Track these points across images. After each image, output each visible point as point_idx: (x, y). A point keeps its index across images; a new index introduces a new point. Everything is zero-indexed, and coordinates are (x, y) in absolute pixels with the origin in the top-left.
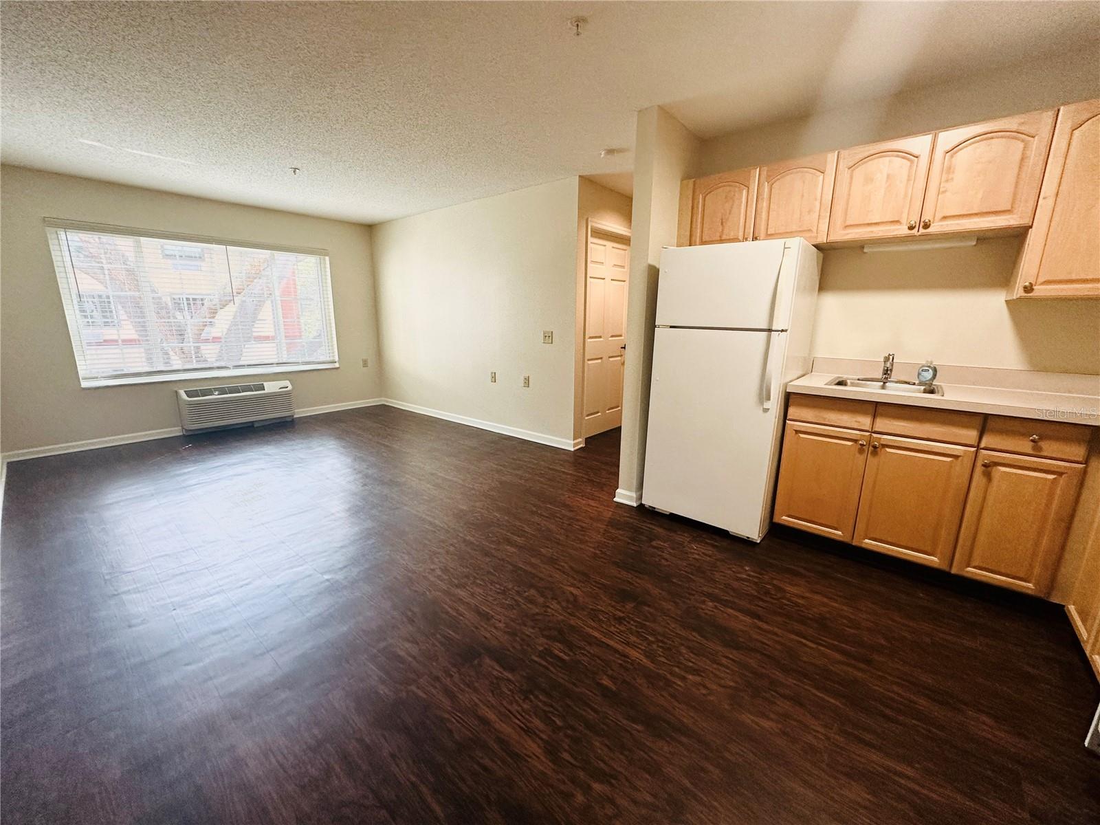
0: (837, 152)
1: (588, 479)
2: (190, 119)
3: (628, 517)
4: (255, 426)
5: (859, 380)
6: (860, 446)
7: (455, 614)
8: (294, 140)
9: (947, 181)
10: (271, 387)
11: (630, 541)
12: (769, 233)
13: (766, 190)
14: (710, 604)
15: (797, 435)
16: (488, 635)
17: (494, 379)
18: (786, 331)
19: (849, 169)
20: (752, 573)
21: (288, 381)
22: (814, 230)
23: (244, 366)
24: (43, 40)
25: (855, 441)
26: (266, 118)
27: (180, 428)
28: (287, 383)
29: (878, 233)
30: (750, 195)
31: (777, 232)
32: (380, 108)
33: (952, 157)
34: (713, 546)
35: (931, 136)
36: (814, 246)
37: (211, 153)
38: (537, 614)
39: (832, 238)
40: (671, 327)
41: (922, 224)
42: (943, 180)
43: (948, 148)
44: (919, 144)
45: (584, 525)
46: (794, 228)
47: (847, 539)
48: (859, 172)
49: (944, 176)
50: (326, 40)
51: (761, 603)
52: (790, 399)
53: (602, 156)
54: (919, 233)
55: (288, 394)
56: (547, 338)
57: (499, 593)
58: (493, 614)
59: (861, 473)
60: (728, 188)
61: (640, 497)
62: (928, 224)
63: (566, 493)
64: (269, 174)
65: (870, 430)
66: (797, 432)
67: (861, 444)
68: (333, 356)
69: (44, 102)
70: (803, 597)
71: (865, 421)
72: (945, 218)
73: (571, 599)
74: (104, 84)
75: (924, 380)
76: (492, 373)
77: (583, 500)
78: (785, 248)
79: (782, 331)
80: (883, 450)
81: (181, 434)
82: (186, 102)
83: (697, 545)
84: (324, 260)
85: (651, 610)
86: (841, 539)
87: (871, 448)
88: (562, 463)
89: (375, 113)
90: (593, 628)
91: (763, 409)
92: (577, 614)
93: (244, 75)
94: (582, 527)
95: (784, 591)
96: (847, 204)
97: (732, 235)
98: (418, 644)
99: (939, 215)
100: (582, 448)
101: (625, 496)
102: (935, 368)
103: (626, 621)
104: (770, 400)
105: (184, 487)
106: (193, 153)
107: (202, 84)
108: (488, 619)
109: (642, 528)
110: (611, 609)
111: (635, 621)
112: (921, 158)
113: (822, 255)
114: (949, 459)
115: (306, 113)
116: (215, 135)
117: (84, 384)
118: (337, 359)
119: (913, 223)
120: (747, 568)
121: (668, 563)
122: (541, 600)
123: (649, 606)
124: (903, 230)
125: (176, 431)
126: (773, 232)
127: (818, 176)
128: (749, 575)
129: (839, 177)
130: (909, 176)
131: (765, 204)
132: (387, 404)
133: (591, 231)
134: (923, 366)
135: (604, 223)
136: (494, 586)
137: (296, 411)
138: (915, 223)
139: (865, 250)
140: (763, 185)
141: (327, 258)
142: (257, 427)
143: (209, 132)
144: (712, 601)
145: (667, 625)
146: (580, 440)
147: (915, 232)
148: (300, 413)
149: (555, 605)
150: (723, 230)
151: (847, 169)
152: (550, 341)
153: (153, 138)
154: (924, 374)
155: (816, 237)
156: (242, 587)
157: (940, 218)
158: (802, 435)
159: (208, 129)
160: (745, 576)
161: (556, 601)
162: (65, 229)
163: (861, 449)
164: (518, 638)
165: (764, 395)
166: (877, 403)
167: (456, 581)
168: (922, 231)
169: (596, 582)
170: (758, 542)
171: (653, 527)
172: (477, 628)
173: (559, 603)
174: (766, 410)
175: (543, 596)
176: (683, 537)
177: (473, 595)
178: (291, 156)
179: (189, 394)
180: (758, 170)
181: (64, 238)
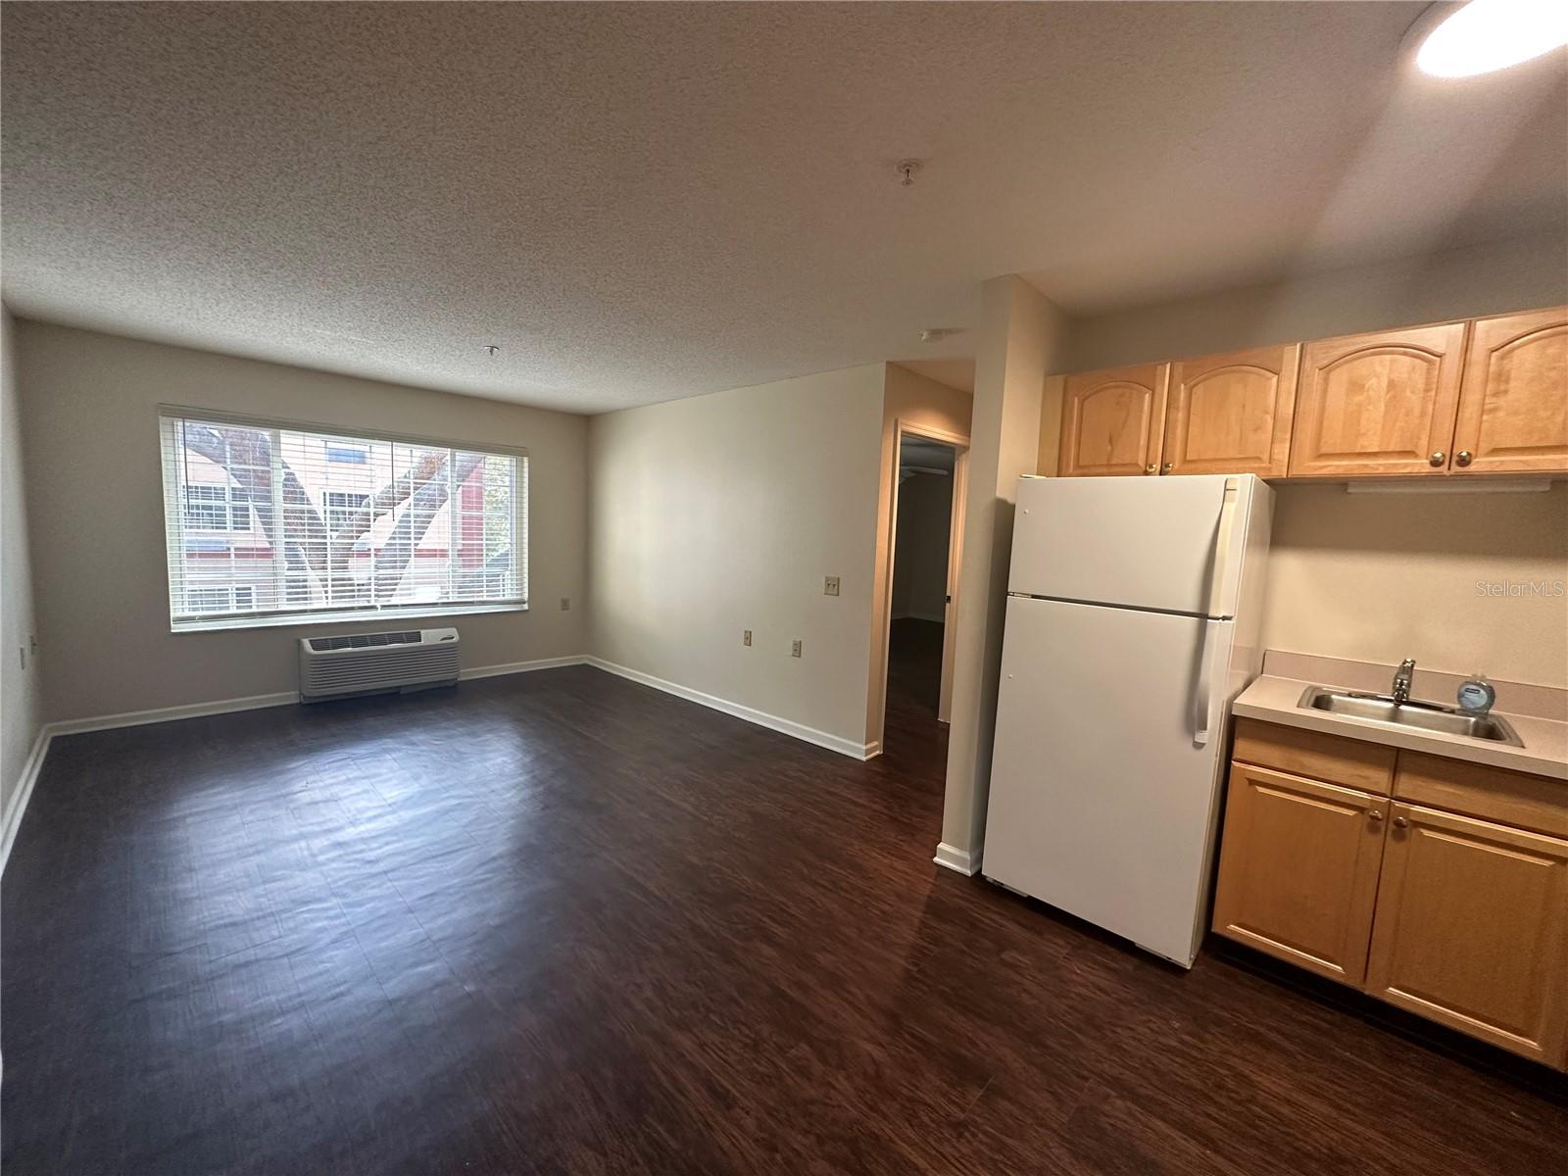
0: (1298, 345)
1: (891, 817)
2: (357, 286)
3: (960, 897)
4: (402, 693)
5: (1350, 695)
6: (1369, 820)
7: (671, 1089)
8: (494, 313)
9: (1496, 394)
10: (430, 637)
11: (965, 948)
12: (1188, 458)
13: (1182, 395)
14: (1119, 1102)
15: (1252, 787)
16: (726, 1145)
17: (748, 639)
18: (1229, 618)
19: (1320, 369)
20: (1187, 1038)
21: (454, 629)
22: (1266, 457)
23: (397, 606)
24: (170, 192)
25: (1361, 810)
26: (457, 286)
27: (298, 692)
28: (453, 631)
29: (1377, 469)
30: (1156, 400)
31: (1202, 458)
32: (613, 274)
33: (1502, 358)
34: (1108, 968)
35: (1461, 326)
36: (1264, 480)
37: (382, 327)
38: (812, 1102)
39: (1295, 472)
40: (1034, 597)
41: (1455, 459)
42: (1488, 392)
43: (1494, 344)
44: (1441, 336)
45: (886, 908)
46: (1231, 453)
47: (1354, 982)
48: (1340, 378)
49: (1491, 387)
50: (546, 191)
51: (1212, 1110)
52: (1236, 726)
53: (924, 338)
54: (1452, 472)
55: (452, 647)
56: (831, 586)
57: (746, 1045)
58: (737, 1095)
59: (1375, 867)
60: (1120, 391)
61: (979, 859)
62: (1467, 459)
63: (856, 843)
64: (458, 353)
65: (1389, 794)
66: (1252, 782)
67: (1373, 817)
68: (521, 594)
69: (170, 265)
70: (1288, 1102)
71: (1380, 778)
72: (1495, 451)
73: (871, 1070)
74: (247, 244)
75: (1472, 707)
76: (746, 632)
77: (885, 857)
78: (1226, 490)
79: (1224, 618)
80: (1414, 831)
81: (298, 701)
82: (352, 266)
83: (1081, 966)
84: (522, 462)
85: (1016, 1112)
86: (1342, 980)
87: (1391, 826)
88: (847, 782)
89: (606, 281)
90: (912, 1144)
91: (1194, 742)
92: (882, 1107)
93: (431, 234)
94: (883, 912)
95: (1251, 1084)
96: (1321, 423)
97: (1127, 459)
98: (605, 1155)
99: (1484, 446)
100: (878, 755)
101: (950, 855)
102: (1491, 687)
103: (969, 1131)
104: (1205, 729)
105: (283, 795)
106: (359, 327)
107: (375, 244)
108: (729, 1107)
109: (983, 922)
110: (942, 1101)
111: (985, 1133)
112: (1447, 360)
113: (1274, 492)
114: (1548, 863)
115: (512, 281)
116: (389, 306)
117: (176, 628)
118: (526, 596)
119: (1438, 455)
120: (1177, 1025)
121: (1035, 1002)
122: (818, 1067)
123: (1009, 1099)
124: (1421, 466)
125: (289, 697)
126: (1195, 458)
127: (1271, 379)
128: (1182, 1041)
129: (1304, 381)
130: (1427, 384)
131: (1181, 416)
132: (591, 664)
133: (902, 436)
134: (1467, 683)
135: (920, 425)
136: (739, 1029)
137: (462, 671)
138: (1444, 455)
139: (1350, 490)
140: (1178, 387)
141: (526, 459)
142: (404, 695)
143: (381, 302)
144: (1121, 1097)
145: (1045, 1150)
146: (876, 743)
147: (1444, 469)
148: (468, 673)
149: (842, 1083)
150: (1112, 451)
151: (1317, 370)
152: (835, 593)
153: (308, 309)
154: (1472, 696)
155: (1270, 469)
156: (334, 998)
157: (1487, 451)
158: (1261, 789)
159: (380, 299)
160: (1174, 1044)
161: (843, 1072)
162: (183, 418)
163: (1374, 825)
164: (778, 1157)
165: (1194, 720)
166: (1399, 749)
167: (676, 1013)
168: (1456, 469)
169: (913, 1035)
170: (1189, 968)
171: (1005, 923)
172: (707, 1125)
173: (849, 1078)
174: (1199, 746)
175: (823, 1060)
176: (1056, 946)
177: (702, 1046)
178: (488, 331)
179: (315, 645)
180: (1168, 365)
181: (180, 429)
